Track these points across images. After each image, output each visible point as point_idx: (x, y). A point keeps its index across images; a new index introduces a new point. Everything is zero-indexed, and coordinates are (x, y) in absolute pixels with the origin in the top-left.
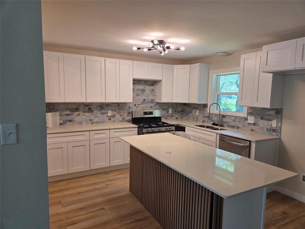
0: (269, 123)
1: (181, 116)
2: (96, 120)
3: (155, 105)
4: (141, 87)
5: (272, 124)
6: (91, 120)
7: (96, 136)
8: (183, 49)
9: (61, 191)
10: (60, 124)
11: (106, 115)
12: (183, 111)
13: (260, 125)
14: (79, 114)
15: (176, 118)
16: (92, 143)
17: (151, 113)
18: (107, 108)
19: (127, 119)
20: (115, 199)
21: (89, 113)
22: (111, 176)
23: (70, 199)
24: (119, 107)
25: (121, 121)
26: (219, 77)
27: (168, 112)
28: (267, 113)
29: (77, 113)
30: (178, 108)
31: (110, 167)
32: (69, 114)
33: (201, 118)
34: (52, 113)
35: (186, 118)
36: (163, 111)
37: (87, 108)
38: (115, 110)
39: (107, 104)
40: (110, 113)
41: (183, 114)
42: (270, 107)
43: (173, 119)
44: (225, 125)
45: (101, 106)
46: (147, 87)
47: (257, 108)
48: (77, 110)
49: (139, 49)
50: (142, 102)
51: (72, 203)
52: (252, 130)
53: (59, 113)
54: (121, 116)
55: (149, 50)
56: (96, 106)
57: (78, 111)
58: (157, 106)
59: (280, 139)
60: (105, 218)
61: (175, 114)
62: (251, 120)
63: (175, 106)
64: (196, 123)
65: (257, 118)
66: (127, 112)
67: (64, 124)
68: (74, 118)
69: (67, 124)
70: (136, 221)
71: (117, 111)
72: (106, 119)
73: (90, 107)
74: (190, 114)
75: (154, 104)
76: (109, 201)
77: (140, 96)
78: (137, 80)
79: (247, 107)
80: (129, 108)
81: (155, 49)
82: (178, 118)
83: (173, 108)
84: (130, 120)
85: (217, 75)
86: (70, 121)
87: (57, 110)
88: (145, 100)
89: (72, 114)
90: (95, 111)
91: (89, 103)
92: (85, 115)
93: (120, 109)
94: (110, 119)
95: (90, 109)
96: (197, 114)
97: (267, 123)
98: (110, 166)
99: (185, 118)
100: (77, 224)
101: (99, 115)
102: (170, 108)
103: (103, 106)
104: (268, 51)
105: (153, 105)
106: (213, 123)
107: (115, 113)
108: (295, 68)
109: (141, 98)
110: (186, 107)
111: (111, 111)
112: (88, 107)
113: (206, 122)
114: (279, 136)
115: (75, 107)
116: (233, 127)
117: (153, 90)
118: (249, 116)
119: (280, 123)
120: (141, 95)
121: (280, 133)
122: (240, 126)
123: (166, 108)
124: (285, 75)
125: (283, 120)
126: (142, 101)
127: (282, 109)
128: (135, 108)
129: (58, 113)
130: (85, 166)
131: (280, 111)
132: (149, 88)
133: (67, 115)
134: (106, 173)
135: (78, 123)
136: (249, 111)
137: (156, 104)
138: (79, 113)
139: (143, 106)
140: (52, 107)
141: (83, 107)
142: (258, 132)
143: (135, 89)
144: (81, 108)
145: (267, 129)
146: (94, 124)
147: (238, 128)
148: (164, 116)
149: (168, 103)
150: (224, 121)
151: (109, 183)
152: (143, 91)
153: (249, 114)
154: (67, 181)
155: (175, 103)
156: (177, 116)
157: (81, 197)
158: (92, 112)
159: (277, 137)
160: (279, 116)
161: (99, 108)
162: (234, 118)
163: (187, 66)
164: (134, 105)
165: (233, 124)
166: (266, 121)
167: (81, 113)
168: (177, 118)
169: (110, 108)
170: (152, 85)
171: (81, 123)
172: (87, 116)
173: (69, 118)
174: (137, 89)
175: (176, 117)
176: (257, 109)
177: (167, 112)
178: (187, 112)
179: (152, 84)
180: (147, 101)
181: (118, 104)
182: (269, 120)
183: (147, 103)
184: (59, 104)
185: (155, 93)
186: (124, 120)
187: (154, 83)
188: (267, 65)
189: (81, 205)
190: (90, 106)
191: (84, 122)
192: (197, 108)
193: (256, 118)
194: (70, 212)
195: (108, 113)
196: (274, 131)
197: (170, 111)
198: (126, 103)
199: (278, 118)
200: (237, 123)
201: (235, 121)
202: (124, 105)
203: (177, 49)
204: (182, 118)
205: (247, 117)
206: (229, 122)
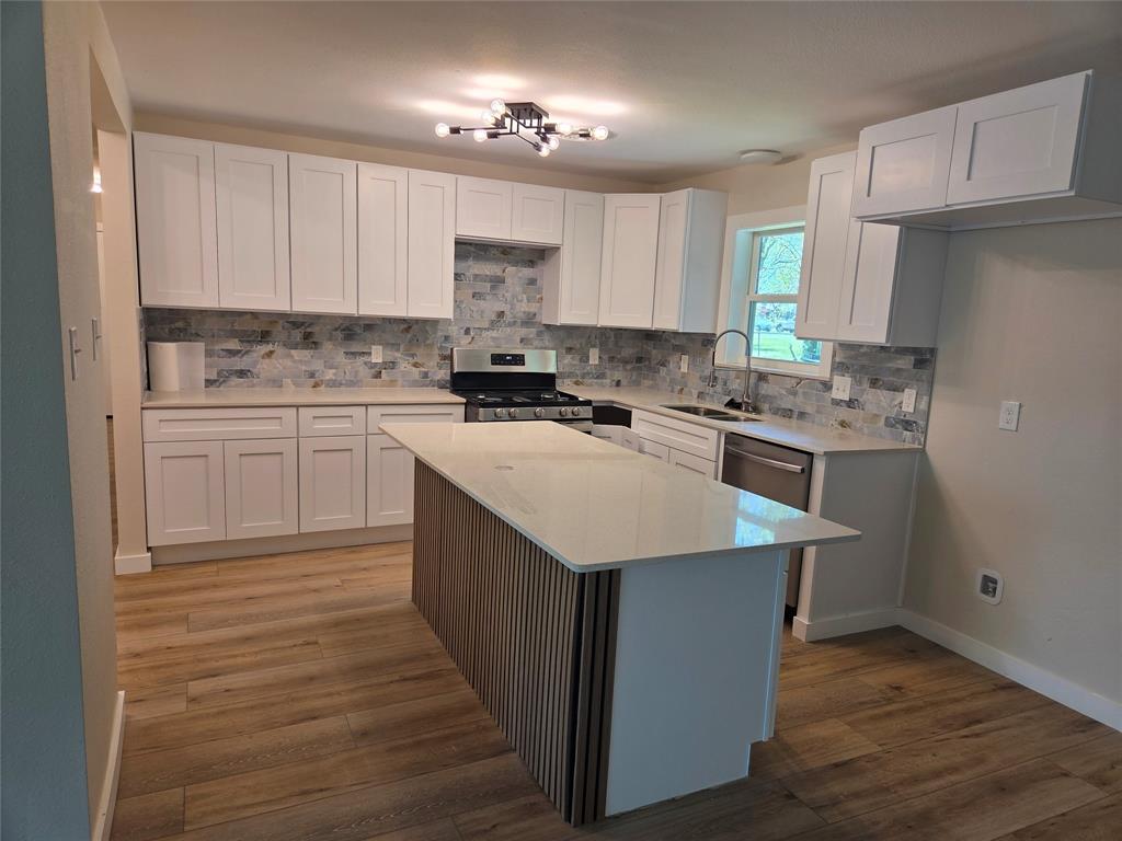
0: (893, 400)
1: (634, 378)
2: (330, 375)
3: (539, 334)
4: (489, 269)
5: (901, 403)
6: (312, 375)
7: (321, 426)
8: (600, 134)
9: (195, 588)
10: (207, 381)
11: (365, 359)
12: (639, 360)
13: (868, 407)
14: (272, 352)
15: (614, 383)
16: (307, 447)
17: (519, 360)
18: (367, 335)
19: (438, 378)
20: (358, 620)
21: (306, 352)
22: (366, 558)
23: (217, 613)
24: (409, 336)
25: (415, 384)
26: (758, 239)
27: (585, 359)
28: (890, 365)
29: (264, 349)
30: (622, 347)
31: (366, 529)
32: (239, 351)
33: (695, 385)
34: (180, 343)
35: (651, 382)
36: (569, 356)
37: (297, 335)
38: (395, 346)
39: (367, 322)
40: (378, 355)
41: (640, 369)
42: (887, 341)
43: (603, 386)
44: (766, 407)
45: (347, 329)
46: (511, 269)
47: (861, 346)
48: (265, 337)
49: (455, 131)
50: (492, 322)
51: (223, 622)
52: (843, 424)
53: (203, 344)
54: (416, 365)
55: (493, 136)
56: (328, 327)
57: (268, 343)
58: (546, 337)
59: (923, 451)
60: (312, 668)
61: (613, 369)
62: (842, 388)
63: (613, 339)
64: (680, 399)
65: (860, 383)
66: (436, 352)
67: (221, 384)
68: (255, 363)
69: (233, 384)
70: (405, 680)
71: (402, 347)
72: (364, 372)
73: (309, 330)
74: (663, 371)
75: (534, 330)
76: (337, 624)
77: (484, 299)
78: (477, 244)
79: (831, 344)
80: (447, 338)
81: (511, 133)
82: (624, 382)
83: (603, 347)
84: (446, 382)
85: (754, 234)
86: (242, 373)
87: (197, 337)
88: (501, 314)
89: (247, 352)
90: (328, 346)
91: (305, 315)
92: (292, 357)
93: (415, 342)
94: (378, 375)
95: (307, 336)
96: (682, 370)
97: (888, 401)
98: (369, 525)
99: (647, 383)
100: (221, 678)
101: (340, 358)
102: (594, 346)
103: (353, 330)
104: (874, 148)
105: (531, 332)
106: (728, 399)
107: (398, 355)
108: (947, 206)
109: (490, 306)
110: (649, 346)
111: (381, 347)
112: (304, 330)
113: (708, 399)
114: (920, 444)
115: (256, 326)
116: (787, 413)
117: (532, 282)
118: (835, 377)
119: (926, 398)
120: (487, 297)
121: (925, 433)
122: (809, 409)
123: (578, 346)
124: (949, 232)
125: (937, 388)
126: (494, 317)
127: (933, 351)
128: (465, 340)
129: (200, 346)
130: (283, 520)
131: (928, 356)
132: (520, 275)
133: (232, 353)
134: (354, 549)
135: (269, 380)
136: (837, 360)
137: (543, 329)
138: (270, 347)
139: (494, 334)
140: (180, 324)
141: (283, 327)
142: (861, 429)
143: (467, 274)
144: (278, 331)
145: (887, 418)
146: (322, 388)
147: (802, 415)
148: (570, 375)
149: (585, 328)
150: (763, 392)
151: (355, 576)
152: (497, 281)
153: (839, 367)
154: (221, 565)
155: (612, 329)
156: (618, 375)
157: (253, 609)
158: (316, 348)
159: (916, 446)
160: (924, 374)
161: (339, 335)
162: (794, 381)
163: (651, 200)
164: (463, 331)
165: (786, 404)
166: (885, 392)
167: (279, 350)
168: (618, 383)
169: (380, 336)
170: (531, 263)
171: (276, 383)
172: (301, 361)
173: (240, 363)
174: (476, 276)
175: (616, 378)
176: (862, 350)
177: (581, 360)
178: (654, 362)
179: (531, 261)
180: (508, 317)
181: (405, 326)
182: (894, 390)
183: (510, 325)
184: (203, 313)
185: (539, 291)
186: (425, 380)
187: (538, 255)
188: (869, 195)
189: (247, 630)
190: (311, 325)
191: (289, 381)
192: (682, 350)
193: (857, 382)
194: (209, 644)
195: (370, 353)
196: (908, 425)
197: (594, 356)
198: (434, 323)
199: (921, 383)
200: (799, 399)
201: (795, 394)
202: (427, 328)
203: (581, 135)
204: (637, 383)
205: (831, 379)
206: (775, 397)
